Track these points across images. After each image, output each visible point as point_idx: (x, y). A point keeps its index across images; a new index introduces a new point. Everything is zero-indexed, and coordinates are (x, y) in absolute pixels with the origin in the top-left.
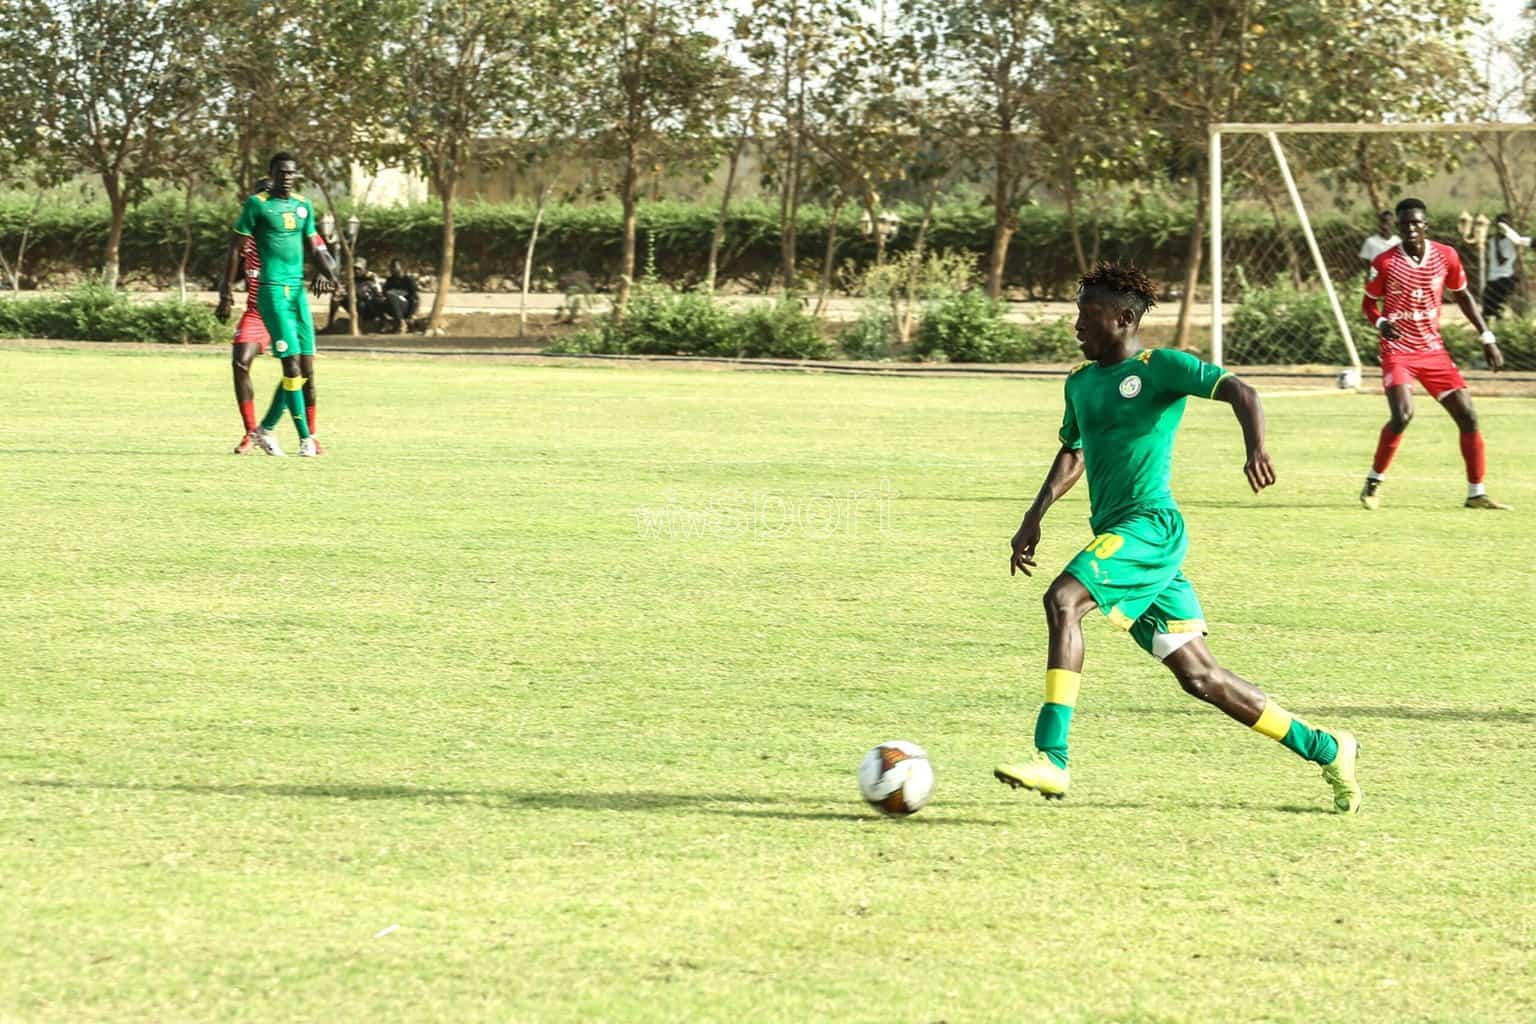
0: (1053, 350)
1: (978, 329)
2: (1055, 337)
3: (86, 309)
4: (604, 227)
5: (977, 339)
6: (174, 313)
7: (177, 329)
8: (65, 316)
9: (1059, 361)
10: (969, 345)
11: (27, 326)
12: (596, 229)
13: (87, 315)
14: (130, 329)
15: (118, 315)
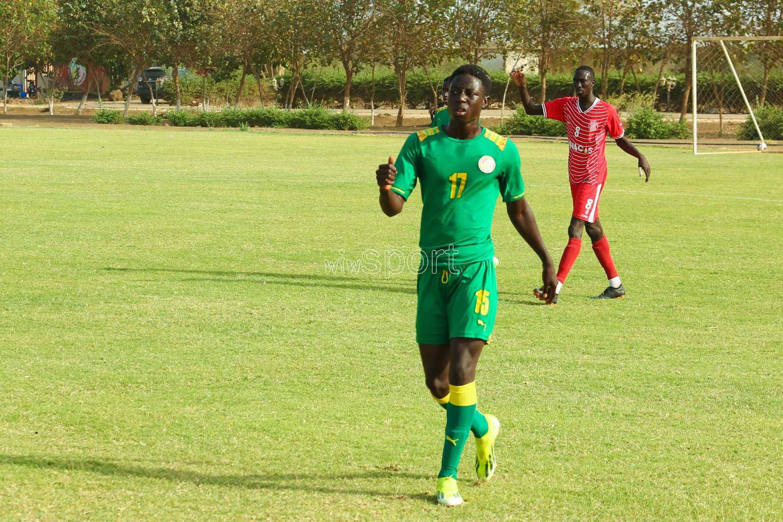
0: (678, 134)
1: (649, 125)
2: (679, 128)
3: (310, 116)
4: (562, 82)
5: (648, 129)
6: (344, 118)
7: (344, 124)
8: (302, 119)
9: (681, 138)
10: (645, 131)
11: (287, 123)
12: (559, 84)
13: (311, 118)
14: (326, 125)
15: (322, 119)
